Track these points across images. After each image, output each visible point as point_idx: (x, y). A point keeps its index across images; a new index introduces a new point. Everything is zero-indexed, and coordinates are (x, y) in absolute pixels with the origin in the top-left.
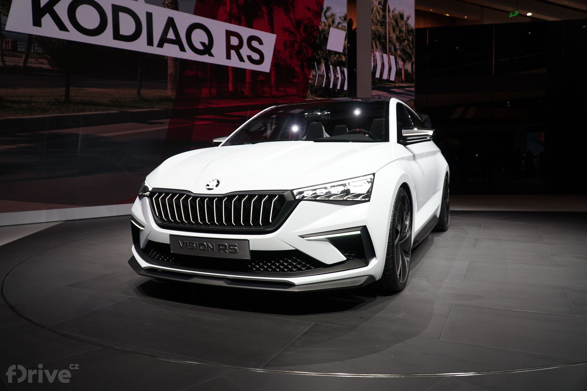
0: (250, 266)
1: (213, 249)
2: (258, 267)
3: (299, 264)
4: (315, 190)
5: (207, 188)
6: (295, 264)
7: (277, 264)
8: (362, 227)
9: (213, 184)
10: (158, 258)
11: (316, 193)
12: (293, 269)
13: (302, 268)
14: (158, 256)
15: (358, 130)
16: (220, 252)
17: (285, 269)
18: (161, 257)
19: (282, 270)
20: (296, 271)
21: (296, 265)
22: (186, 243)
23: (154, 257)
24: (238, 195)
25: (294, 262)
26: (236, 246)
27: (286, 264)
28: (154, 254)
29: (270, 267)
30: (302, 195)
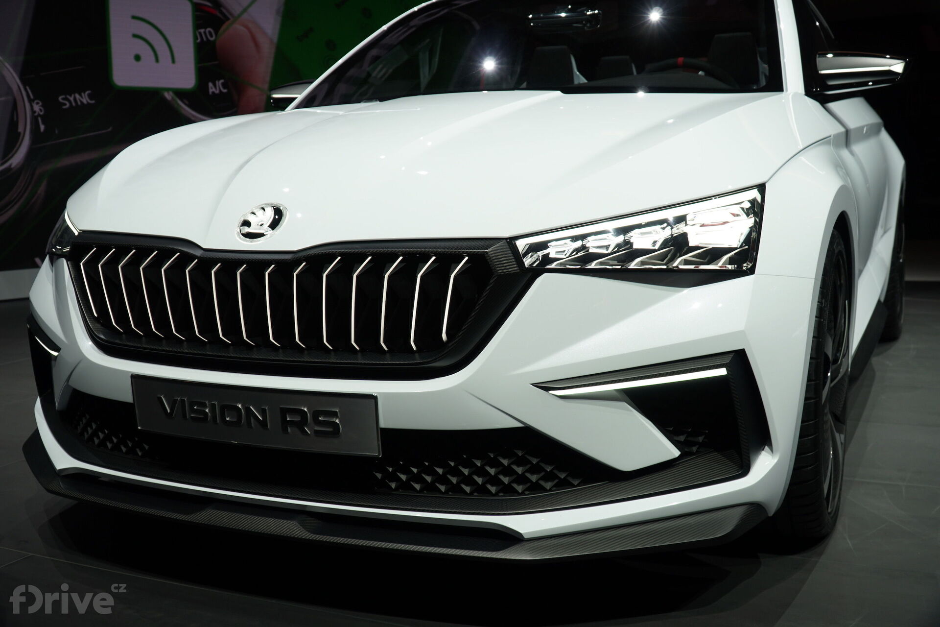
0: (379, 476)
1: (263, 424)
2: (403, 477)
3: (534, 470)
4: (583, 237)
5: (243, 232)
6: (519, 470)
7: (466, 472)
8: (732, 355)
9: (261, 220)
10: (102, 443)
11: (587, 246)
12: (515, 486)
13: (542, 483)
14: (101, 435)
15: (681, 60)
16: (285, 430)
17: (489, 486)
18: (111, 441)
19: (482, 490)
20: (523, 493)
21: (523, 474)
22: (183, 401)
23: (91, 439)
24: (341, 254)
25: (518, 466)
26: (335, 414)
27: (492, 471)
28: (90, 431)
29: (443, 480)
30: (540, 254)
